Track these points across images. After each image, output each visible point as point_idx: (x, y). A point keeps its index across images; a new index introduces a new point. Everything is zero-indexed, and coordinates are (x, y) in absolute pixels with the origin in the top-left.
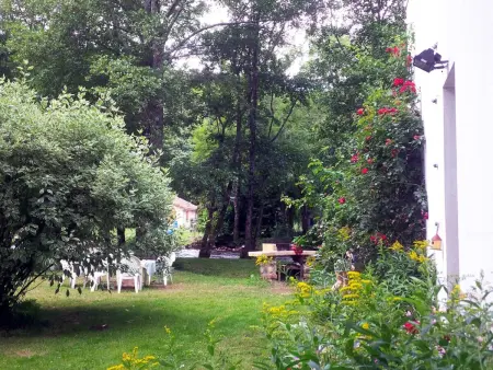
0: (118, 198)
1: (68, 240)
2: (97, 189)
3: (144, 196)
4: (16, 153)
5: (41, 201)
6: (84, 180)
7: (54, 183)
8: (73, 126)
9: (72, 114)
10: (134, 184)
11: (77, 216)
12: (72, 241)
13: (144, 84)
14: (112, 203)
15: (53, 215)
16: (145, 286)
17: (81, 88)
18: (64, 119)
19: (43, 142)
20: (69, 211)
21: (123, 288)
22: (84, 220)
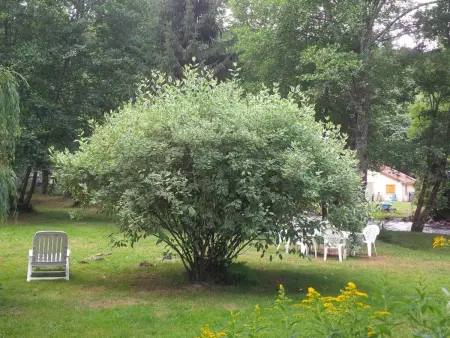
0: (306, 179)
1: (264, 214)
2: (287, 171)
3: (330, 177)
4: (224, 142)
5: (243, 181)
6: (277, 163)
7: (253, 166)
8: (268, 118)
9: (268, 107)
10: (321, 166)
11: (273, 194)
12: (268, 215)
13: (346, 68)
14: (301, 183)
15: (252, 193)
16: (350, 256)
17: (275, 84)
18: (261, 111)
19: (244, 132)
20: (266, 189)
21: (329, 256)
22: (278, 197)
